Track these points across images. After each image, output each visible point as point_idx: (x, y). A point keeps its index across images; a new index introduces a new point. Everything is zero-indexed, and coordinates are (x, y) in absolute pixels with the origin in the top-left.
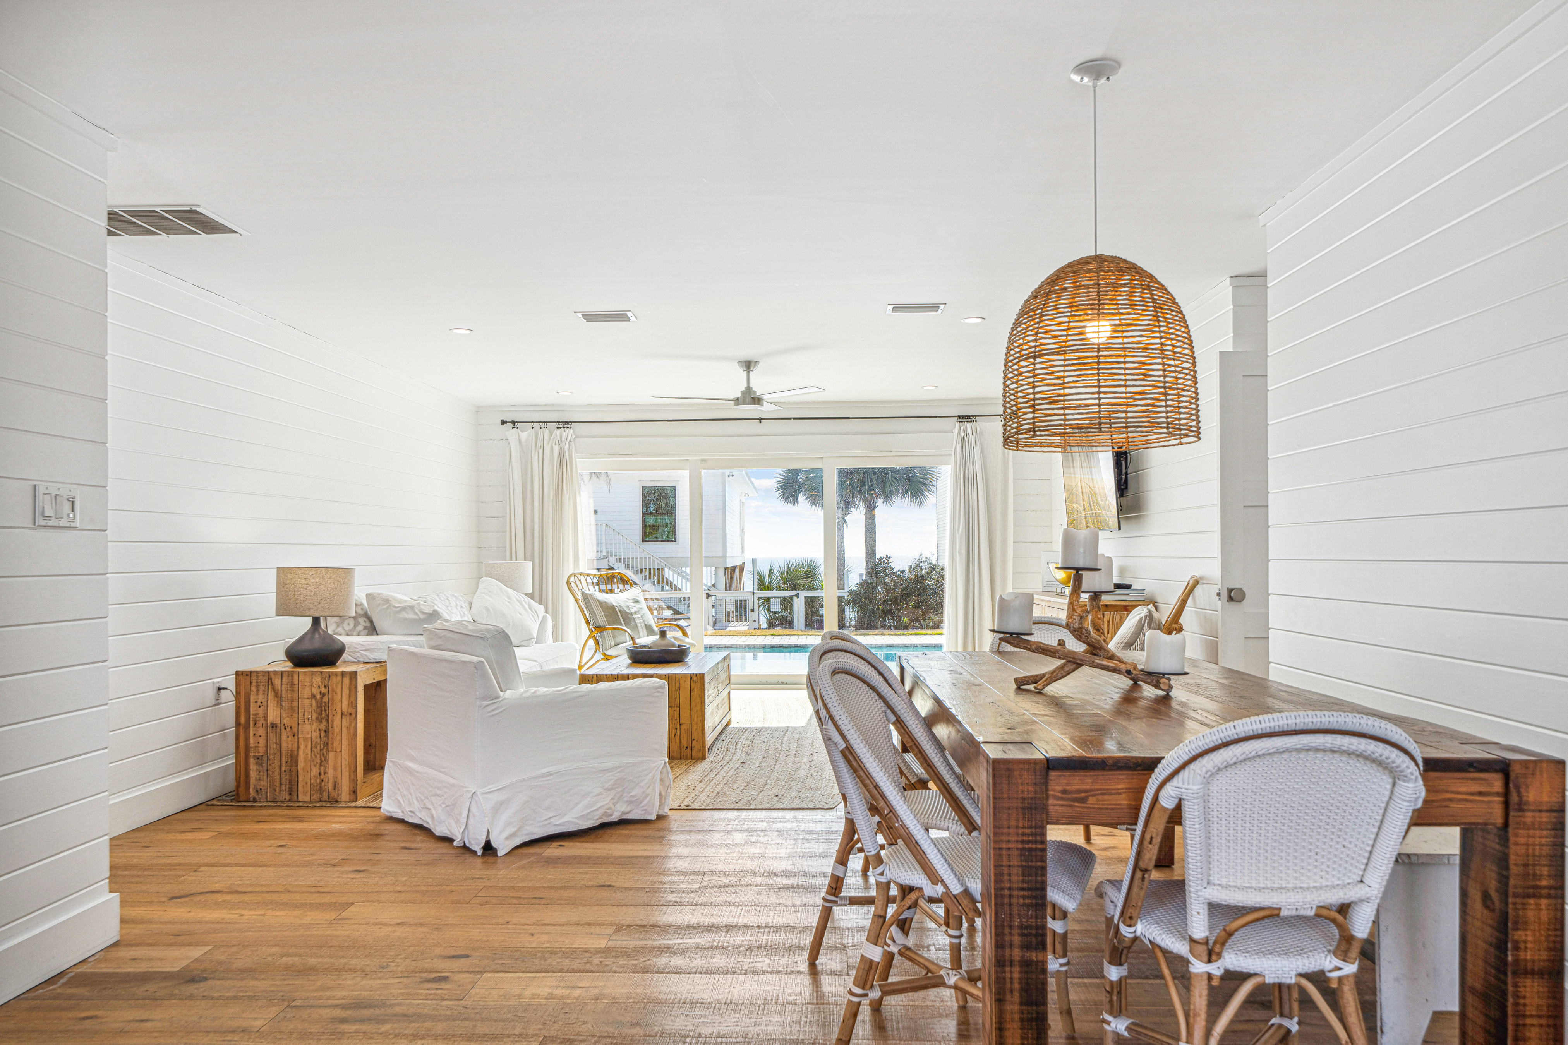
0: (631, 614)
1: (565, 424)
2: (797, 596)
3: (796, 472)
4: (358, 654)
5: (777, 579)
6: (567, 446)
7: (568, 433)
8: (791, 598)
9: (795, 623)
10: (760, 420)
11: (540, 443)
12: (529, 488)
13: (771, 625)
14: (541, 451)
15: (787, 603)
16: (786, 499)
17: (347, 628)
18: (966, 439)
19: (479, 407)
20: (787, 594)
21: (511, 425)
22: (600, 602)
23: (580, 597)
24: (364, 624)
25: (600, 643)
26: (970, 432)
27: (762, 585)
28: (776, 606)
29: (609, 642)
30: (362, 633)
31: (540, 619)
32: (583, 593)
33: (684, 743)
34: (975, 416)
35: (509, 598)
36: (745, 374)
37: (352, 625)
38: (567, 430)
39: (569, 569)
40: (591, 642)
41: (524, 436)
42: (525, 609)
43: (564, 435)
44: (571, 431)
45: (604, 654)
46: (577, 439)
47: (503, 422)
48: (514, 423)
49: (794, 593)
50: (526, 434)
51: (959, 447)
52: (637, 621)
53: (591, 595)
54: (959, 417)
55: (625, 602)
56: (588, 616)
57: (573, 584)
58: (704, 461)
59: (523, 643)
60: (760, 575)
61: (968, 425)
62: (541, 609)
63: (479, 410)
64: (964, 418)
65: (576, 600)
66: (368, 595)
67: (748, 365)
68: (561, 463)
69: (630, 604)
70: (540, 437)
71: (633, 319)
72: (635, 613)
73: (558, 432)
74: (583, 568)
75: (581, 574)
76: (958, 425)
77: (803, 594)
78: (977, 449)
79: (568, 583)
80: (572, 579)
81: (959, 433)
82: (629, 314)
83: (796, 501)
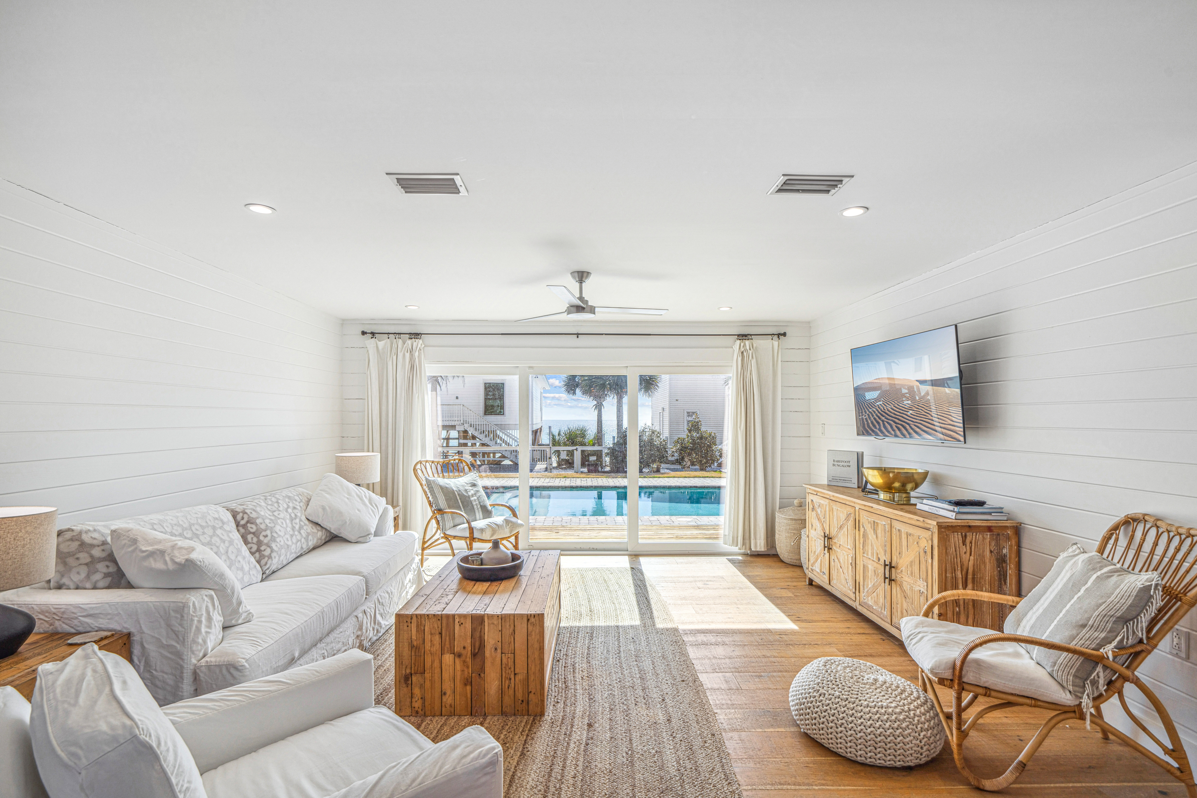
0: (469, 497)
1: (416, 335)
2: (577, 449)
3: (574, 377)
4: (76, 622)
5: (563, 438)
6: (417, 354)
7: (418, 343)
8: (573, 451)
9: (575, 465)
10: (578, 335)
11: (394, 350)
12: (385, 388)
13: (559, 465)
14: (395, 357)
15: (571, 453)
16: (568, 392)
17: (76, 578)
18: (745, 354)
19: (343, 320)
20: (570, 448)
21: (371, 336)
22: (442, 488)
23: (424, 482)
24: (105, 570)
25: (440, 523)
26: (748, 348)
27: (555, 443)
28: (564, 456)
29: (449, 524)
30: (101, 584)
31: (381, 512)
32: (426, 479)
33: (520, 695)
34: (751, 335)
35: (349, 494)
36: (578, 285)
37: (83, 575)
38: (417, 340)
39: (417, 456)
40: (434, 522)
41: (381, 344)
42: (365, 504)
43: (415, 344)
44: (421, 341)
45: (445, 534)
46: (426, 348)
47: (364, 333)
48: (373, 334)
49: (575, 448)
50: (383, 343)
51: (740, 359)
52: (474, 503)
53: (434, 481)
54: (738, 335)
55: (463, 486)
56: (431, 499)
57: (419, 472)
58: (530, 367)
59: (359, 540)
60: (553, 435)
61: (747, 342)
62: (382, 502)
63: (344, 322)
64: (743, 337)
65: (421, 485)
66: (113, 532)
67: (581, 276)
68: (412, 367)
69: (468, 488)
70: (395, 346)
71: (462, 189)
72: (472, 496)
73: (409, 342)
74: (430, 457)
75: (426, 461)
76: (738, 342)
77: (580, 448)
78: (754, 362)
79: (415, 470)
80: (418, 466)
81: (740, 348)
82: (458, 180)
83: (574, 393)
